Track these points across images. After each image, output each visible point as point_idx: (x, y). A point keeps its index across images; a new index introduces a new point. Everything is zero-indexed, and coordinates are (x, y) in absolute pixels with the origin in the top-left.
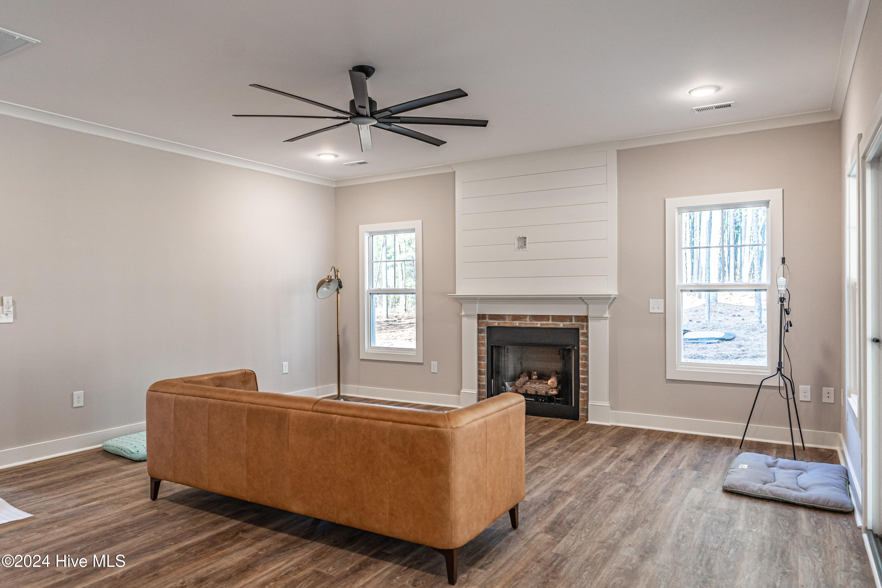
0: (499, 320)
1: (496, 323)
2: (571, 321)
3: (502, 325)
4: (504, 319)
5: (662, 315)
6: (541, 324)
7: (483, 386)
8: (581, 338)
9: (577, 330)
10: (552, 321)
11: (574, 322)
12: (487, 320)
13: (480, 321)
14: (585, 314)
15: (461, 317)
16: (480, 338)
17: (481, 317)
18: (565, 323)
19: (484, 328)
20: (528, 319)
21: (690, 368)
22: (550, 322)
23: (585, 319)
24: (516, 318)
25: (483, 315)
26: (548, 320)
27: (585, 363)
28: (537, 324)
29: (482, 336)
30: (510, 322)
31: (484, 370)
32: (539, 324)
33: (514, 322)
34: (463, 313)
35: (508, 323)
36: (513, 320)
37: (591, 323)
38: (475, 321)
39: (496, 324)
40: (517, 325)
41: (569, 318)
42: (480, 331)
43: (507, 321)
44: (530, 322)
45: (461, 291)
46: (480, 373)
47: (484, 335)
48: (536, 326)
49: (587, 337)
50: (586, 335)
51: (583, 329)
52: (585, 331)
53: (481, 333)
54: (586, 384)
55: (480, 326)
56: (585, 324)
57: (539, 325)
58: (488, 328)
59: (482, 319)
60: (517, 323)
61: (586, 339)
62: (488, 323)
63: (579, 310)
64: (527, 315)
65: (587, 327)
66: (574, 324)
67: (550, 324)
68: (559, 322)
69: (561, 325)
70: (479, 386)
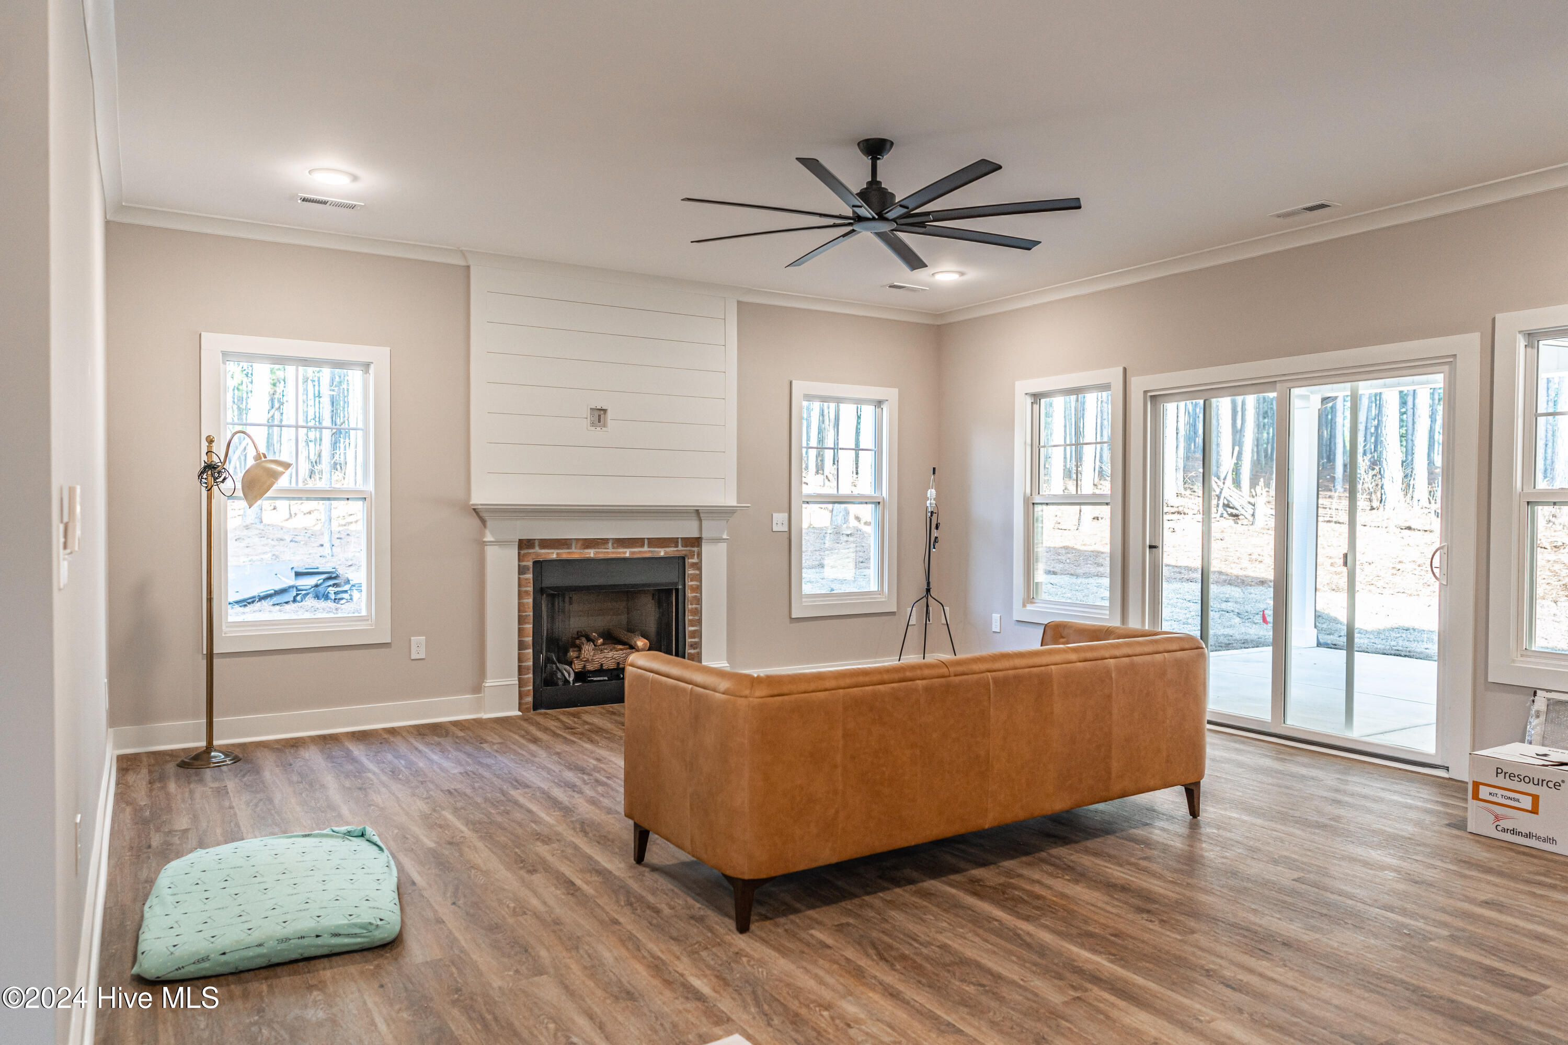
0: (557, 548)
1: (553, 554)
2: (677, 546)
3: (564, 557)
4: (569, 547)
5: (786, 535)
6: (631, 553)
7: (528, 668)
8: (690, 571)
9: (683, 558)
10: (649, 547)
11: (680, 548)
12: (537, 549)
13: (522, 552)
14: (695, 535)
15: (483, 544)
16: (523, 582)
17: (525, 545)
18: (668, 549)
19: (530, 564)
20: (610, 545)
21: (815, 601)
22: (646, 549)
23: (696, 542)
24: (589, 543)
25: (529, 540)
26: (642, 546)
27: (696, 609)
28: (625, 553)
29: (526, 579)
30: (579, 551)
31: (529, 639)
32: (627, 553)
33: (586, 551)
34: (489, 537)
35: (576, 553)
36: (584, 548)
37: (705, 548)
38: (514, 551)
39: (554, 556)
40: (592, 555)
41: (673, 542)
42: (522, 570)
43: (573, 550)
44: (613, 550)
45: (479, 498)
46: (521, 646)
47: (529, 576)
48: (622, 556)
49: (700, 569)
50: (698, 566)
51: (692, 557)
52: (695, 560)
53: (525, 574)
54: (696, 640)
55: (523, 561)
56: (696, 549)
57: (627, 555)
58: (535, 563)
59: (527, 548)
60: (591, 553)
61: (697, 572)
62: (538, 554)
63: (688, 529)
64: (608, 539)
65: (700, 555)
66: (681, 549)
67: (646, 551)
68: (658, 547)
69: (662, 553)
70: (521, 670)
